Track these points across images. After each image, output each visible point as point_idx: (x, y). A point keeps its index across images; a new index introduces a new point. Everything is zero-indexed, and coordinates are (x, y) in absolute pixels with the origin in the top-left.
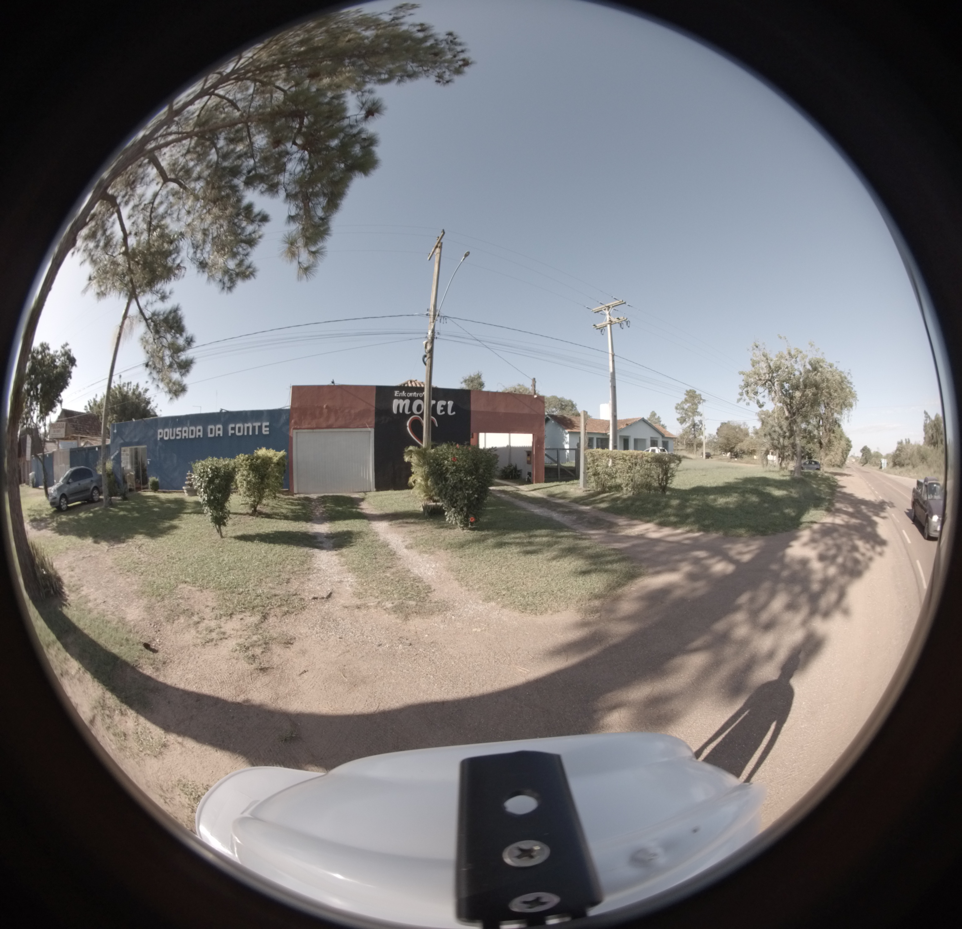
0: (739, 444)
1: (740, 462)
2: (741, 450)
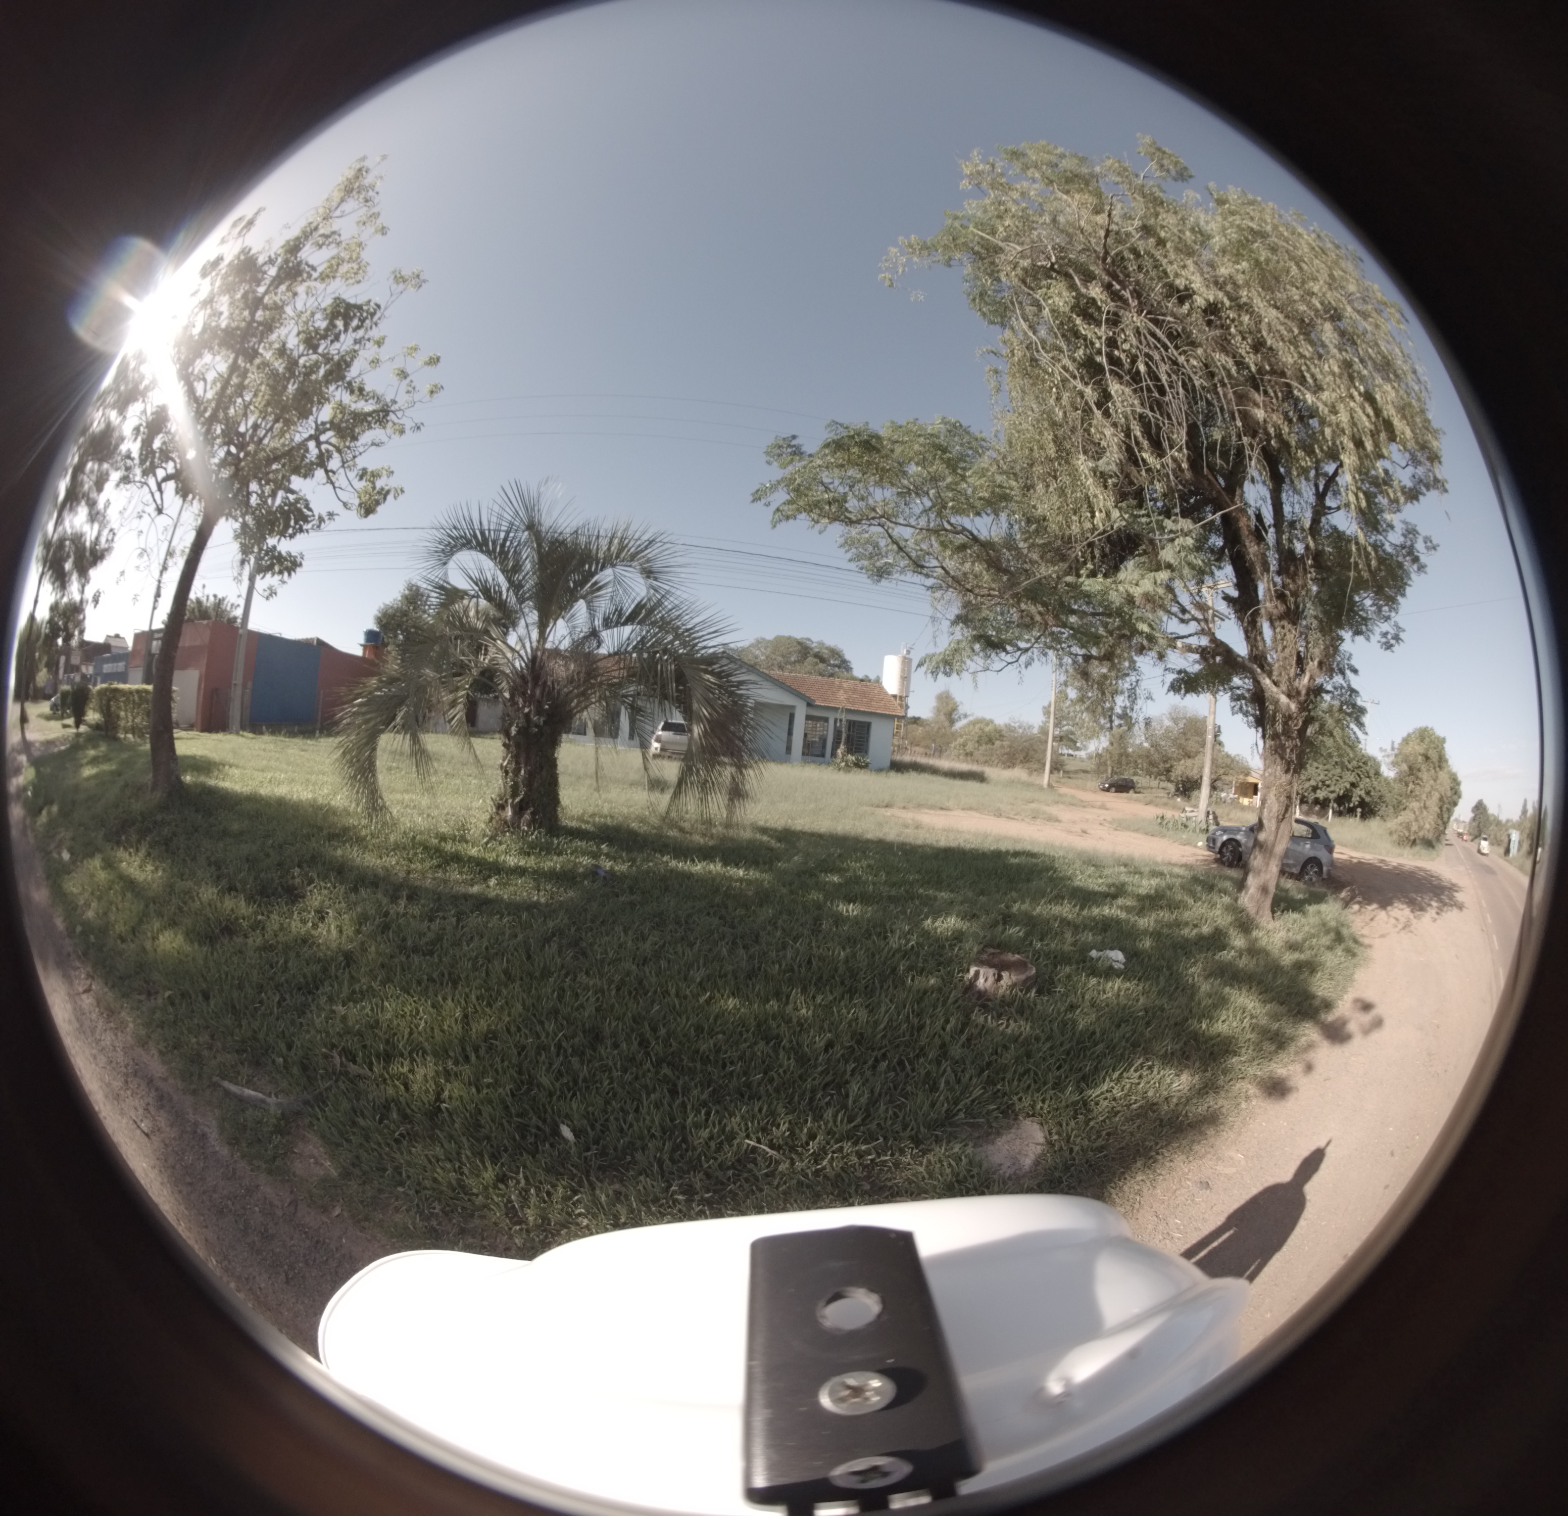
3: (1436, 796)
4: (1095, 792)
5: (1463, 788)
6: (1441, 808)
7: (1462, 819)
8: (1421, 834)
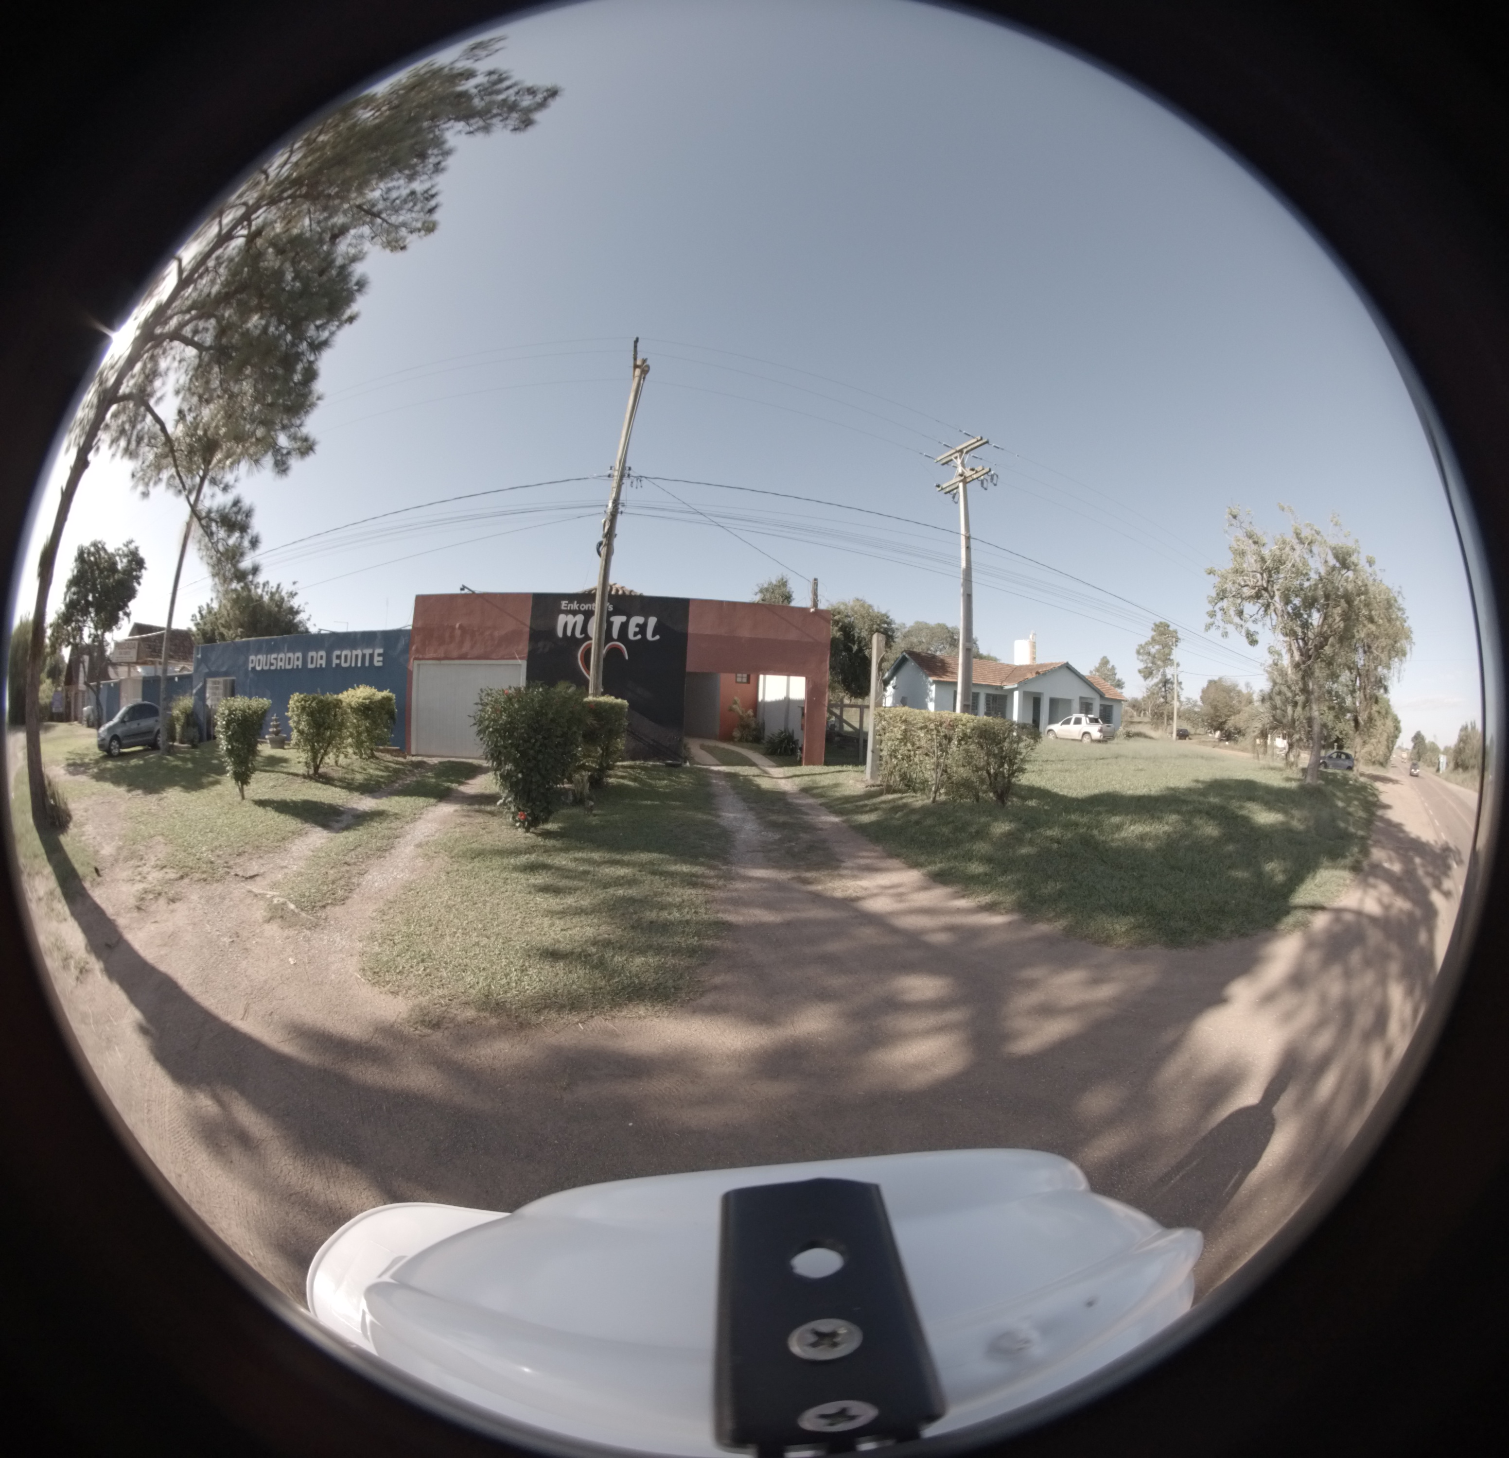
0: (1233, 718)
1: (1233, 749)
2: (1236, 729)
5: (1402, 725)
6: (1388, 740)
8: (1378, 755)
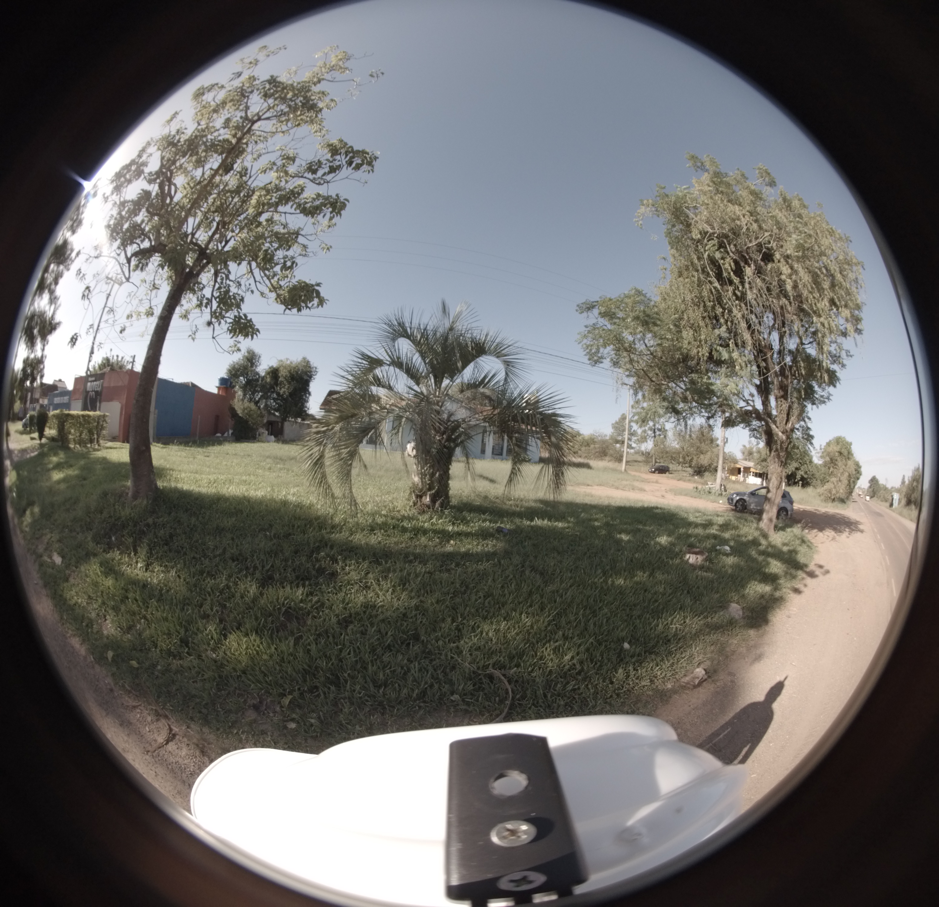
3: (847, 474)
4: (646, 473)
5: (863, 470)
6: (849, 481)
7: (862, 487)
8: (838, 495)
